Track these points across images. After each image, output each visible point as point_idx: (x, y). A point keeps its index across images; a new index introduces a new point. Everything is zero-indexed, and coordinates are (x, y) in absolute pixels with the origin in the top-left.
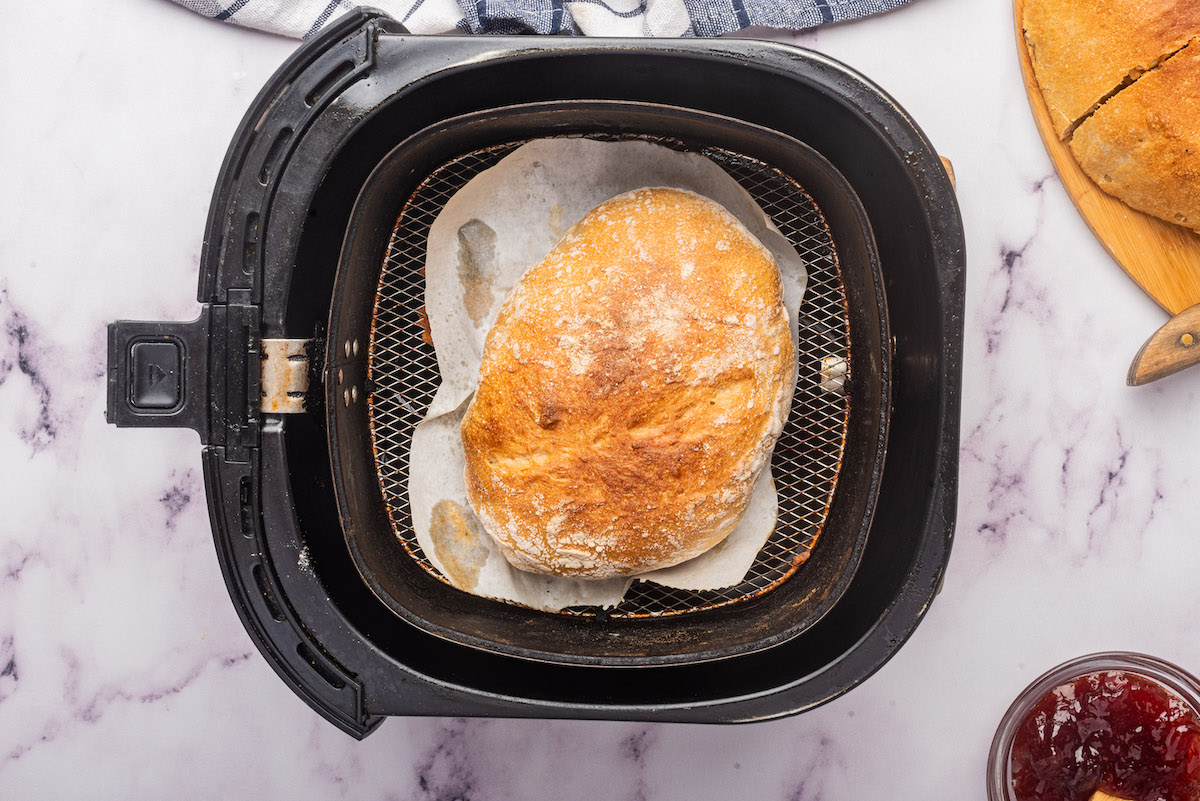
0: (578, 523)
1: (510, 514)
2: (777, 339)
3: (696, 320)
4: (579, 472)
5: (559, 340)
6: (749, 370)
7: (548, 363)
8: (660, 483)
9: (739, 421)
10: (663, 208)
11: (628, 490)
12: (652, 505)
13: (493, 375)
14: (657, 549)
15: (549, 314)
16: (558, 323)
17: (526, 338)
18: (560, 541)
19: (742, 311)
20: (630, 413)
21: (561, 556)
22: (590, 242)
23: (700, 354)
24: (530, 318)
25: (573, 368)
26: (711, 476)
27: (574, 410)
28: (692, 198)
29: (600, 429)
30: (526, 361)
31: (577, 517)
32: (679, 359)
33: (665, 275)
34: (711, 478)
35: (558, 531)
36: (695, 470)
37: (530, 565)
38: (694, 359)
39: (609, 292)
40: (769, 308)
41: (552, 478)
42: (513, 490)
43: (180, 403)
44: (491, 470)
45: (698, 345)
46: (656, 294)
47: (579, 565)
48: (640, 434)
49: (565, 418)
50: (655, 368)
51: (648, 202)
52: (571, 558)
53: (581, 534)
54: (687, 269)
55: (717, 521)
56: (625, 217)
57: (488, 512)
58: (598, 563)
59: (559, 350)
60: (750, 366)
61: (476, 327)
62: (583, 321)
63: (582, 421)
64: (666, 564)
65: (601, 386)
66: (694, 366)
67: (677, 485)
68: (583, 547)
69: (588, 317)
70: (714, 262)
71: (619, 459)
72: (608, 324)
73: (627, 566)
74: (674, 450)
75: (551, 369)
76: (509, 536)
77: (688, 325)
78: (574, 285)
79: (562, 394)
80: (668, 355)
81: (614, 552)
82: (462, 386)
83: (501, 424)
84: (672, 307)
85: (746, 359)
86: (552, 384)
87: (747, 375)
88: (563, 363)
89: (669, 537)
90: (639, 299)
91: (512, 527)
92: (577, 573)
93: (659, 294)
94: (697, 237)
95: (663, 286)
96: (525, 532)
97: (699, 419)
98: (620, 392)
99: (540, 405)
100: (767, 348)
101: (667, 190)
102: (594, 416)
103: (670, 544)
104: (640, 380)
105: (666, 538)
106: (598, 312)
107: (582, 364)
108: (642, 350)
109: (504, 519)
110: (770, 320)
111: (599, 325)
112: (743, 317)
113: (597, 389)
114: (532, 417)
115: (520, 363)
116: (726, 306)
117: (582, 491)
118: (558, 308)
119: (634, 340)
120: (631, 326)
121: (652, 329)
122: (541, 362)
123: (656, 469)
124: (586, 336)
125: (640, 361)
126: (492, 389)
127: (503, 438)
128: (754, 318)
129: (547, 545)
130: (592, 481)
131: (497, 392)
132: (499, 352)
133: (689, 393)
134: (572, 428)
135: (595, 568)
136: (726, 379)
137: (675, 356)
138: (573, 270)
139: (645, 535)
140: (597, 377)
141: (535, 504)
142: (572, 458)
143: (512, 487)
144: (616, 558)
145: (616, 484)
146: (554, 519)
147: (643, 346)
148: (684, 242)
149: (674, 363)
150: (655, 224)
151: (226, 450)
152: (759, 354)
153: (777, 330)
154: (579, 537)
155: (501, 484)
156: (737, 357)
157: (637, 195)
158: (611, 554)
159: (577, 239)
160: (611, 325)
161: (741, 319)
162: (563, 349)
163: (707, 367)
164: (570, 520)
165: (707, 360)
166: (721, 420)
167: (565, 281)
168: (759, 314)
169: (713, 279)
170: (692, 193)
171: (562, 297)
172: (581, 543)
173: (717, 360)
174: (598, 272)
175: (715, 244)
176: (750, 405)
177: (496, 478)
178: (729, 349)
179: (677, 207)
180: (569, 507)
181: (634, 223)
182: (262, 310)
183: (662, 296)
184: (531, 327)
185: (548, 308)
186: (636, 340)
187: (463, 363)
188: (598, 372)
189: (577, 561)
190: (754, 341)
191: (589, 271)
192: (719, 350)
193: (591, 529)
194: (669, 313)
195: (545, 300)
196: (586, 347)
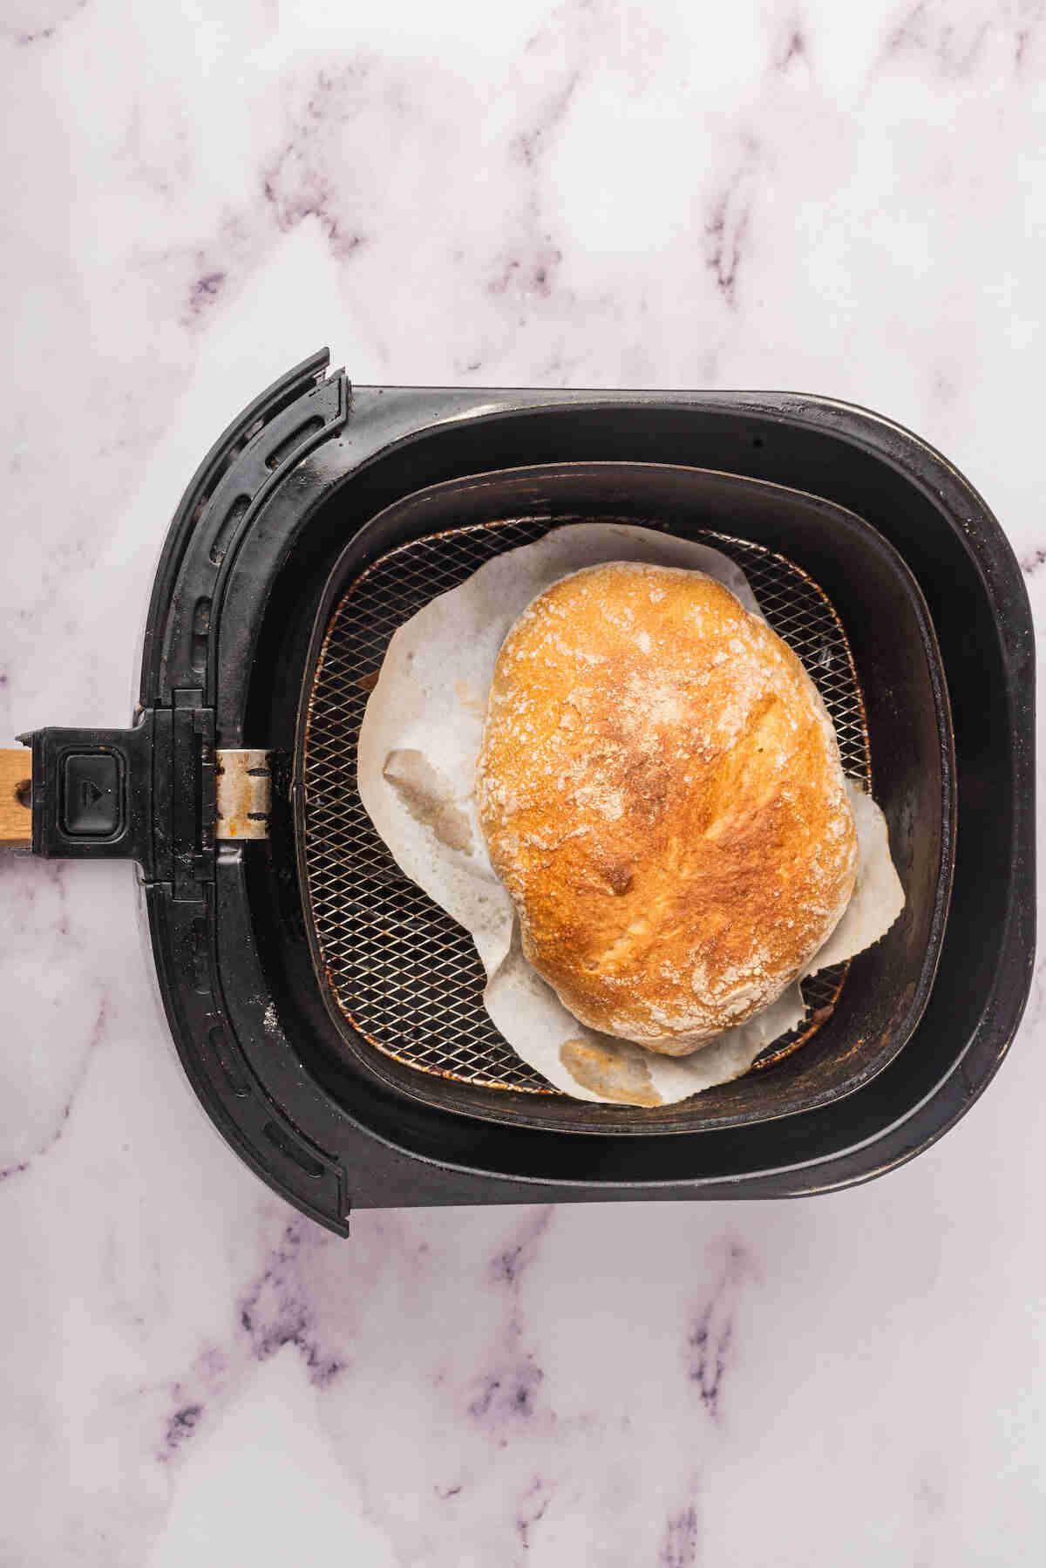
0: (721, 960)
1: (648, 1004)
2: (771, 648)
3: (689, 682)
4: (687, 911)
5: (574, 800)
6: (769, 694)
7: (581, 830)
8: (770, 862)
9: (797, 749)
10: (572, 603)
11: (744, 893)
12: (777, 890)
13: (531, 884)
14: (810, 930)
15: (543, 781)
16: (561, 785)
17: (538, 823)
18: (715, 992)
19: (723, 644)
20: (694, 817)
21: (724, 1007)
22: (529, 687)
23: (716, 713)
24: (527, 801)
25: (608, 815)
26: (810, 820)
27: (639, 855)
28: (589, 574)
29: (677, 854)
30: (556, 845)
31: (716, 958)
32: (702, 731)
33: (627, 662)
34: (811, 823)
35: (707, 983)
36: (793, 825)
37: (700, 1040)
38: (716, 721)
39: (588, 718)
40: (744, 623)
41: (666, 938)
42: (635, 978)
43: (119, 829)
44: (597, 976)
45: (709, 705)
46: (632, 686)
47: (748, 1003)
48: (715, 832)
49: (635, 870)
50: (686, 756)
51: (552, 608)
52: (736, 1001)
53: (731, 970)
54: (644, 642)
55: (845, 859)
56: (541, 639)
57: (622, 1019)
58: (763, 987)
59: (582, 808)
60: (767, 690)
61: (470, 854)
62: (584, 764)
63: (655, 860)
64: (824, 939)
65: (649, 812)
66: (721, 727)
67: (785, 852)
68: (742, 980)
69: (586, 757)
70: (662, 617)
71: (716, 869)
72: (610, 748)
73: (793, 968)
74: (758, 822)
75: (587, 833)
76: (662, 1027)
77: (686, 693)
78: (548, 738)
79: (617, 849)
80: (689, 735)
81: (773, 963)
82: (498, 922)
83: (576, 924)
84: (658, 688)
85: (759, 684)
86: (600, 847)
87: (770, 700)
88: (594, 819)
89: (813, 909)
90: (622, 703)
91: (660, 1015)
92: (750, 1012)
93: (636, 685)
94: (628, 606)
95: (634, 674)
96: (675, 1010)
97: (760, 775)
98: (671, 804)
99: (602, 876)
100: (770, 662)
101: (559, 585)
102: (661, 846)
103: (818, 916)
104: (681, 778)
105: (811, 913)
106: (593, 745)
107: (614, 806)
108: (661, 750)
109: (643, 1013)
110: (751, 633)
111: (603, 757)
112: (728, 648)
113: (647, 820)
114: (603, 892)
115: (551, 852)
116: (705, 649)
117: (702, 927)
118: (548, 770)
119: (647, 745)
120: (633, 734)
121: (656, 722)
122: (572, 834)
123: (756, 852)
124: (598, 776)
125: (668, 761)
126: (540, 897)
127: (589, 936)
128: (737, 641)
129: (703, 1005)
130: (705, 912)
131: (549, 896)
132: (520, 857)
133: (733, 757)
134: (650, 874)
135: (764, 993)
136: (754, 719)
137: (696, 731)
138: (534, 725)
139: (791, 924)
140: (639, 808)
141: (667, 974)
142: (667, 903)
143: (632, 976)
144: (778, 969)
145: (731, 896)
146: (695, 975)
147: (660, 744)
148: (620, 619)
149: (700, 738)
150: (578, 623)
151: (174, 887)
152: (766, 672)
153: (764, 639)
154: (731, 975)
155: (618, 981)
156: (750, 690)
157: (535, 610)
158: (772, 967)
159: (510, 695)
160: (615, 748)
161: (728, 651)
162: (585, 806)
163: (731, 719)
164: (711, 965)
165: (726, 715)
166: (781, 760)
167: (534, 740)
168: (739, 635)
169: (674, 633)
170: (586, 570)
171: (545, 757)
172: (737, 979)
173: (737, 707)
174: (563, 707)
175: (648, 599)
176: (794, 727)
177: (609, 980)
178: (738, 688)
179: (584, 592)
180: (701, 953)
181: (556, 637)
182: (216, 714)
183: (640, 684)
184: (536, 808)
185: (539, 779)
186: (648, 744)
187: (481, 900)
188: (636, 802)
189: (743, 999)
190: (754, 663)
191: (551, 714)
192: (730, 695)
193: (738, 958)
194: (659, 695)
195: (528, 773)
196: (607, 786)
